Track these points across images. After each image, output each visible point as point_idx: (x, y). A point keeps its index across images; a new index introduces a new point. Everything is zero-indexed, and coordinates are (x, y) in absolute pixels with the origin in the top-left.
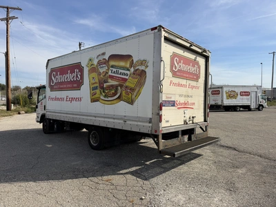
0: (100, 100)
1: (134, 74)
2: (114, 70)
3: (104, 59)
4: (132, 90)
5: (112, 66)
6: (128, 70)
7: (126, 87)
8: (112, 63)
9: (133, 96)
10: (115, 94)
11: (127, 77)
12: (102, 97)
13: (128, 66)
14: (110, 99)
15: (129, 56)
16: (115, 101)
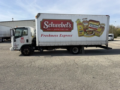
1: (100, 27)
3: (87, 21)
4: (99, 32)
6: (98, 26)
8: (90, 23)
9: (100, 34)
10: (92, 33)
12: (85, 35)
13: (98, 24)
14: (89, 35)
15: (98, 22)
16: (92, 36)
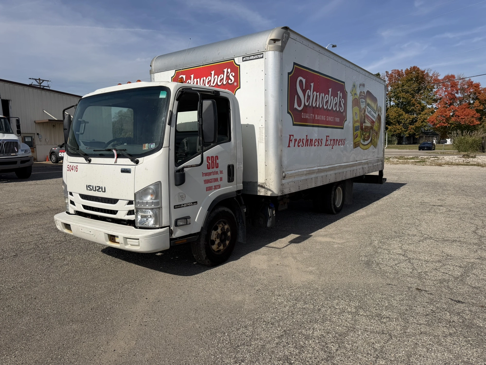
0: (361, 145)
1: (377, 118)
2: (369, 109)
3: (364, 92)
5: (368, 105)
6: (375, 113)
7: (374, 130)
9: (377, 140)
10: (369, 137)
11: (374, 120)
12: (362, 141)
13: (376, 108)
14: (366, 143)
15: (376, 100)
16: (369, 145)
